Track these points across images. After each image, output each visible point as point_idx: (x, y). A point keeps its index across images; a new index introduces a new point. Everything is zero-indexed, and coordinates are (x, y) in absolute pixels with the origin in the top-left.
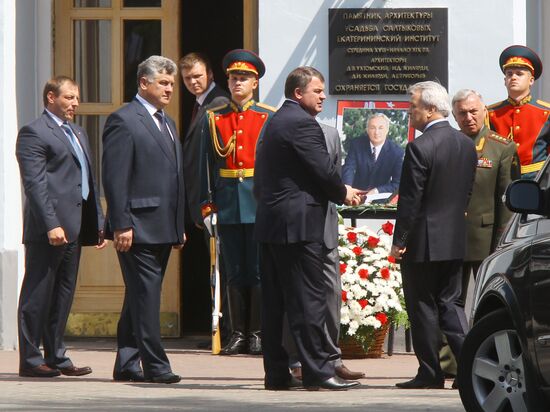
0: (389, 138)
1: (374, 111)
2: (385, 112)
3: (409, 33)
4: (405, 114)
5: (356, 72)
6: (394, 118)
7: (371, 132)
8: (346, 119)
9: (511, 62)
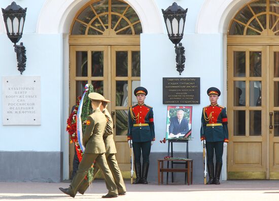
0: (184, 117)
1: (179, 109)
2: (182, 110)
3: (188, 85)
4: (189, 110)
5: (171, 97)
6: (185, 111)
7: (178, 116)
8: (170, 112)
9: (211, 93)
